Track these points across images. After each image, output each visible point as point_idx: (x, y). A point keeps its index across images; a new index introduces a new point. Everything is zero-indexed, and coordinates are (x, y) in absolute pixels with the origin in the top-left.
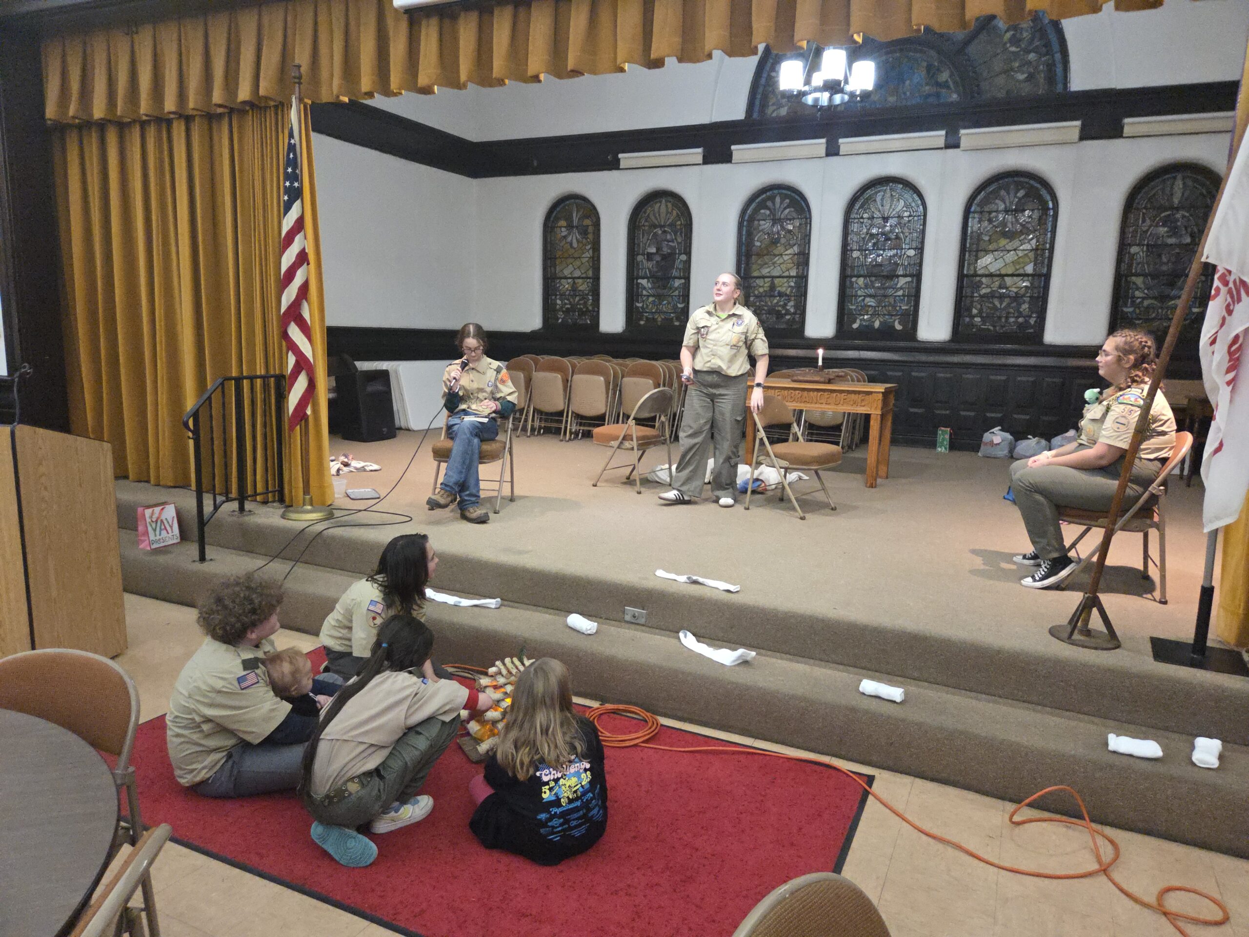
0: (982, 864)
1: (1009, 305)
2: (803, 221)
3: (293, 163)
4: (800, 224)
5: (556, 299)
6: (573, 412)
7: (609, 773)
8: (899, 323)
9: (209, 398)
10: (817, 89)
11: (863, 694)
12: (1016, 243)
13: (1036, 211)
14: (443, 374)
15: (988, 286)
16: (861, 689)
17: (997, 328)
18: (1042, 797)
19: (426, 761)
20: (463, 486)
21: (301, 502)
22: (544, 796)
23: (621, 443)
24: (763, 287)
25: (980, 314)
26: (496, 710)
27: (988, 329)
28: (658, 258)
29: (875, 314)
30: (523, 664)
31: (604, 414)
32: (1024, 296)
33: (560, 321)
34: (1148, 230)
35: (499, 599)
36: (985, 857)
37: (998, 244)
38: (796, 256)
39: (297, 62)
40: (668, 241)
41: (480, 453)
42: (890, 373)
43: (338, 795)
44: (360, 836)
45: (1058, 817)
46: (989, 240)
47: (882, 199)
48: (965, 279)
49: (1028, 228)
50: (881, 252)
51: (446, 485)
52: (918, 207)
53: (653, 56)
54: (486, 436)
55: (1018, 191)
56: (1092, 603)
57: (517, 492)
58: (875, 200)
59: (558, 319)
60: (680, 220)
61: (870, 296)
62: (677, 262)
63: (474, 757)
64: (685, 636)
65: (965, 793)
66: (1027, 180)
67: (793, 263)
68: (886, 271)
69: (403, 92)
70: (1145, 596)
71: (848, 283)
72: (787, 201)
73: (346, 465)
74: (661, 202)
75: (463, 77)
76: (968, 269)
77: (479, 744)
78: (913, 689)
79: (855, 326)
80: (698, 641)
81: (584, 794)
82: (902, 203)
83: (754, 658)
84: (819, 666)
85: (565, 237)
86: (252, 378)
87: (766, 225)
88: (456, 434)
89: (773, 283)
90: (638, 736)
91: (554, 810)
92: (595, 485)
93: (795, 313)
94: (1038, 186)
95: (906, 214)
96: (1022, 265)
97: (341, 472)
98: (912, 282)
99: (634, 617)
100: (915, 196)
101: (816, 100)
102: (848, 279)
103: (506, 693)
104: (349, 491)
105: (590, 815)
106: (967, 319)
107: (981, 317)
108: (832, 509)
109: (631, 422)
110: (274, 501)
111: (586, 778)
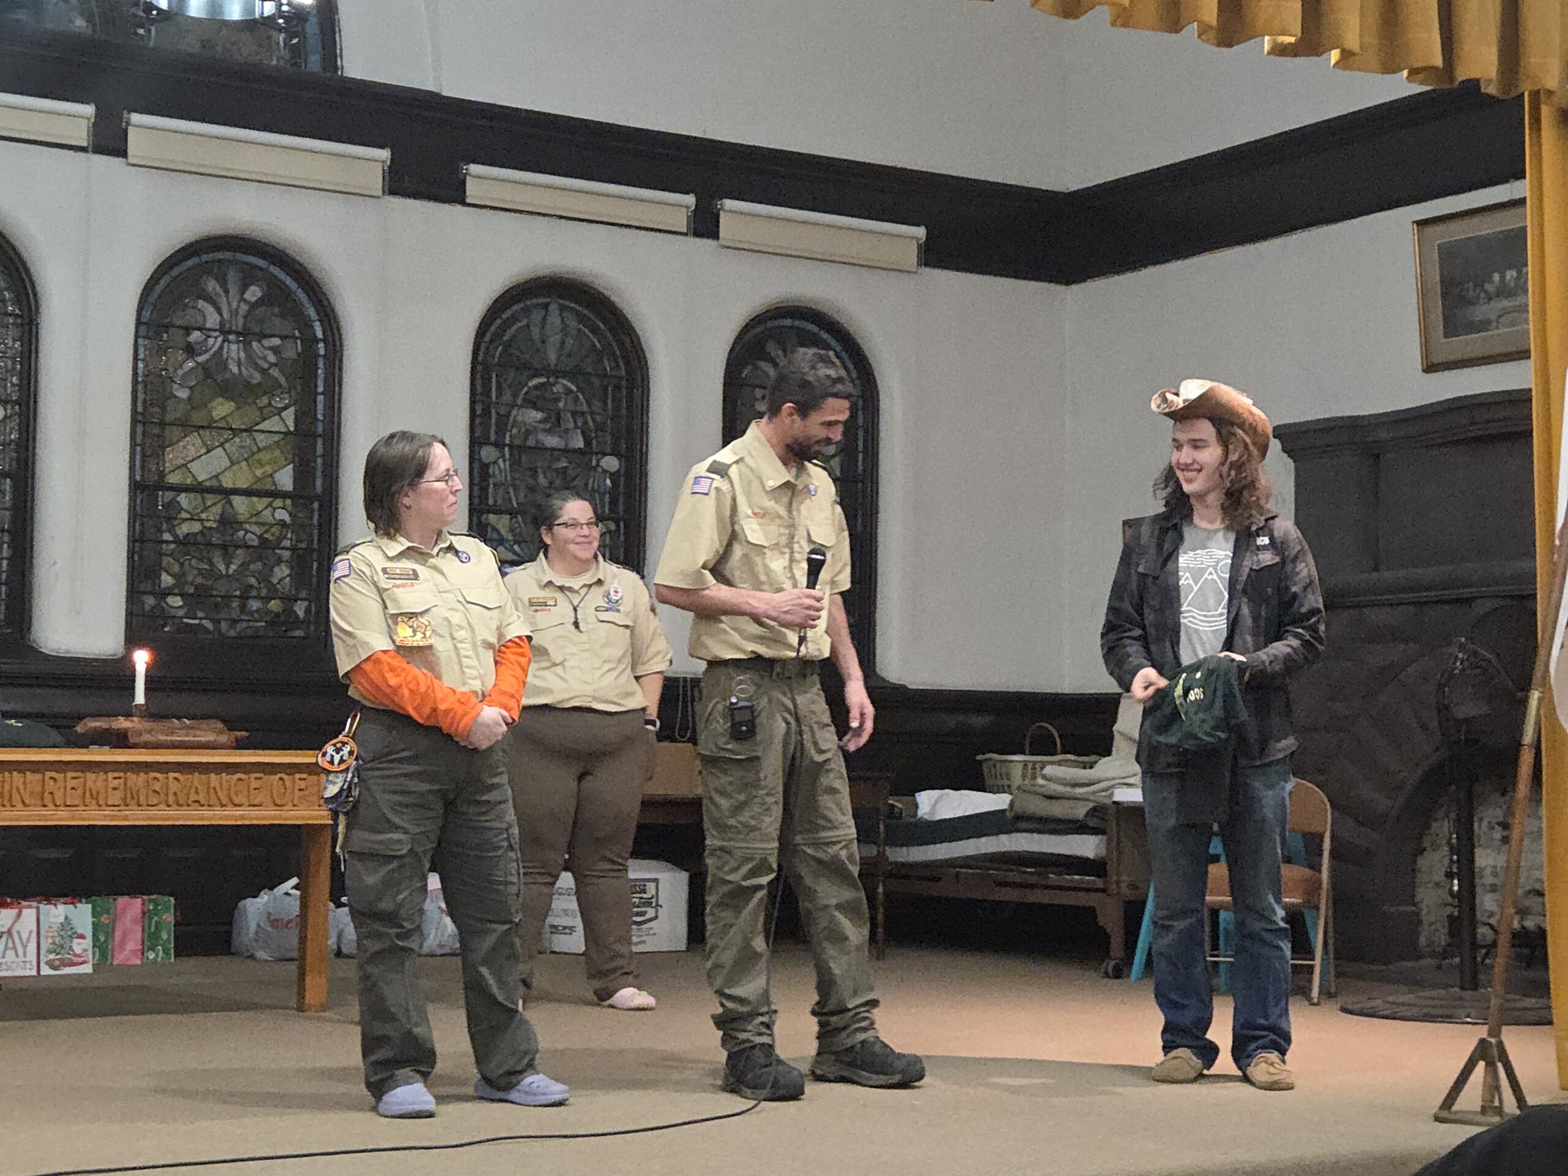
12: (250, 414)
13: (289, 340)
15: (193, 517)
17: (224, 625)
25: (178, 590)
32: (277, 544)
37: (211, 411)
46: (189, 399)
49: (275, 380)
55: (244, 288)
76: (143, 468)
94: (289, 281)
106: (150, 601)
107: (184, 595)
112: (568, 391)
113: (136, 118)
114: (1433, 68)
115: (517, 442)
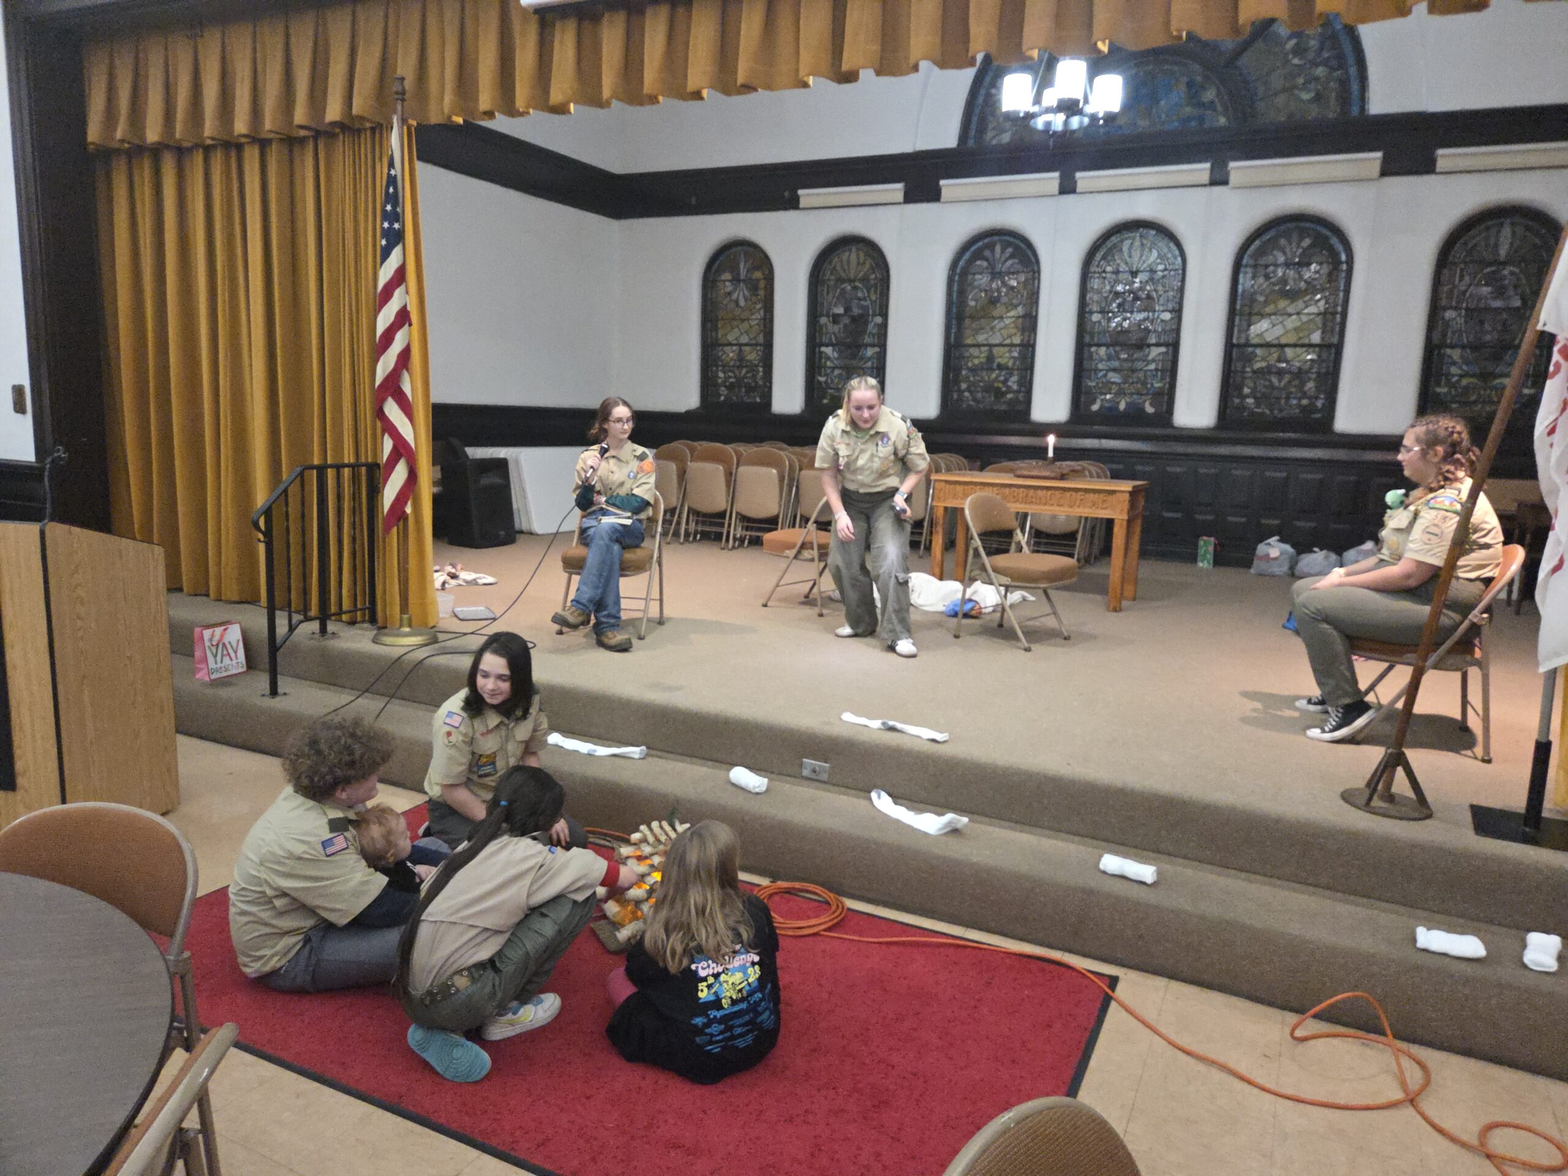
0: (1256, 1091)
1: (1289, 382)
2: (1030, 275)
3: (394, 199)
4: (1026, 280)
5: (717, 371)
6: (737, 513)
7: (782, 968)
8: (1151, 404)
9: (285, 491)
10: (1048, 110)
11: (1104, 872)
12: (1300, 304)
13: (1325, 266)
14: (576, 463)
15: (1263, 359)
16: (1102, 867)
17: (1276, 412)
18: (1332, 1006)
19: (552, 950)
20: (599, 605)
21: (398, 624)
22: (700, 995)
23: (799, 552)
24: (978, 357)
25: (1253, 395)
26: (640, 887)
27: (1263, 414)
28: (846, 320)
29: (1121, 393)
30: (675, 830)
31: (777, 517)
32: (1308, 372)
33: (722, 398)
34: (1466, 291)
35: (644, 748)
36: (1260, 1081)
37: (1276, 306)
38: (1020, 320)
39: (400, 72)
40: (860, 299)
41: (622, 562)
42: (1139, 468)
43: (443, 991)
44: (469, 1043)
45: (1351, 1031)
46: (1266, 301)
47: (1130, 249)
48: (1235, 350)
49: (1315, 286)
50: (1129, 315)
51: (578, 602)
52: (1175, 258)
53: (845, 67)
54: (628, 541)
55: (1302, 239)
56: (1395, 760)
57: (667, 613)
58: (1121, 250)
59: (720, 395)
60: (874, 272)
61: (1114, 370)
62: (871, 327)
63: (612, 947)
64: (879, 797)
65: (1234, 1000)
66: (1312, 226)
67: (1017, 327)
68: (1134, 338)
69: (531, 111)
70: (1464, 752)
71: (1086, 355)
72: (1010, 250)
73: (453, 576)
74: (850, 250)
75: (606, 93)
76: (1239, 338)
77: (618, 930)
78: (1167, 867)
79: (1095, 407)
80: (896, 803)
81: (751, 994)
82: (1155, 253)
83: (966, 825)
84: (1049, 837)
85: (729, 294)
86: (339, 467)
87: (982, 280)
88: (592, 539)
89: (991, 351)
90: (819, 923)
91: (713, 1013)
92: (765, 605)
93: (1018, 392)
94: (1328, 233)
95: (1161, 267)
96: (1306, 333)
97: (447, 586)
98: (1166, 353)
99: (814, 771)
100: (1172, 245)
101: (1048, 124)
102: (1086, 349)
103: (652, 866)
104: (458, 610)
105: (759, 1020)
106: (1237, 401)
107: (1255, 398)
108: (1065, 639)
109: (811, 526)
110: (363, 622)
111: (754, 973)
113: (1234, 164)
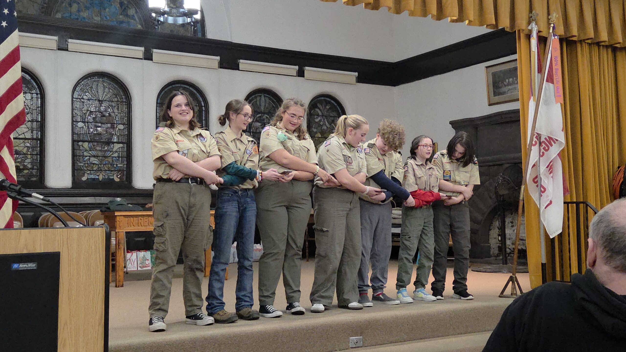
8: (117, 176)
29: (99, 170)
38: (30, 122)
47: (97, 87)
50: (100, 125)
52: (124, 95)
58: (92, 87)
61: (94, 156)
66: (187, 86)
67: (28, 128)
68: (104, 138)
71: (76, 147)
79: (84, 179)
93: (33, 169)
94: (195, 91)
95: (116, 99)
98: (125, 147)
102: (77, 143)
112: (267, 118)
113: (155, 50)
114: (493, 24)
115: (255, 131)
